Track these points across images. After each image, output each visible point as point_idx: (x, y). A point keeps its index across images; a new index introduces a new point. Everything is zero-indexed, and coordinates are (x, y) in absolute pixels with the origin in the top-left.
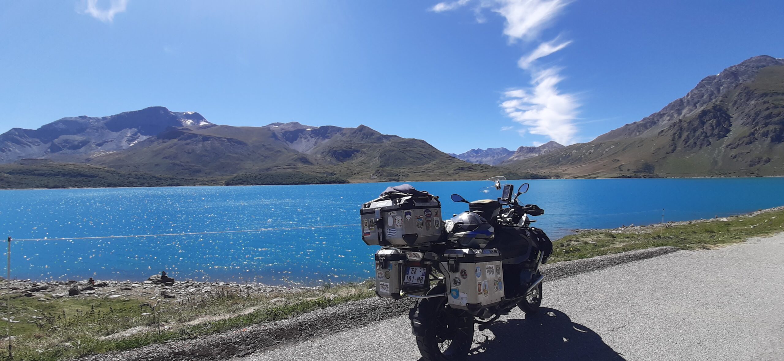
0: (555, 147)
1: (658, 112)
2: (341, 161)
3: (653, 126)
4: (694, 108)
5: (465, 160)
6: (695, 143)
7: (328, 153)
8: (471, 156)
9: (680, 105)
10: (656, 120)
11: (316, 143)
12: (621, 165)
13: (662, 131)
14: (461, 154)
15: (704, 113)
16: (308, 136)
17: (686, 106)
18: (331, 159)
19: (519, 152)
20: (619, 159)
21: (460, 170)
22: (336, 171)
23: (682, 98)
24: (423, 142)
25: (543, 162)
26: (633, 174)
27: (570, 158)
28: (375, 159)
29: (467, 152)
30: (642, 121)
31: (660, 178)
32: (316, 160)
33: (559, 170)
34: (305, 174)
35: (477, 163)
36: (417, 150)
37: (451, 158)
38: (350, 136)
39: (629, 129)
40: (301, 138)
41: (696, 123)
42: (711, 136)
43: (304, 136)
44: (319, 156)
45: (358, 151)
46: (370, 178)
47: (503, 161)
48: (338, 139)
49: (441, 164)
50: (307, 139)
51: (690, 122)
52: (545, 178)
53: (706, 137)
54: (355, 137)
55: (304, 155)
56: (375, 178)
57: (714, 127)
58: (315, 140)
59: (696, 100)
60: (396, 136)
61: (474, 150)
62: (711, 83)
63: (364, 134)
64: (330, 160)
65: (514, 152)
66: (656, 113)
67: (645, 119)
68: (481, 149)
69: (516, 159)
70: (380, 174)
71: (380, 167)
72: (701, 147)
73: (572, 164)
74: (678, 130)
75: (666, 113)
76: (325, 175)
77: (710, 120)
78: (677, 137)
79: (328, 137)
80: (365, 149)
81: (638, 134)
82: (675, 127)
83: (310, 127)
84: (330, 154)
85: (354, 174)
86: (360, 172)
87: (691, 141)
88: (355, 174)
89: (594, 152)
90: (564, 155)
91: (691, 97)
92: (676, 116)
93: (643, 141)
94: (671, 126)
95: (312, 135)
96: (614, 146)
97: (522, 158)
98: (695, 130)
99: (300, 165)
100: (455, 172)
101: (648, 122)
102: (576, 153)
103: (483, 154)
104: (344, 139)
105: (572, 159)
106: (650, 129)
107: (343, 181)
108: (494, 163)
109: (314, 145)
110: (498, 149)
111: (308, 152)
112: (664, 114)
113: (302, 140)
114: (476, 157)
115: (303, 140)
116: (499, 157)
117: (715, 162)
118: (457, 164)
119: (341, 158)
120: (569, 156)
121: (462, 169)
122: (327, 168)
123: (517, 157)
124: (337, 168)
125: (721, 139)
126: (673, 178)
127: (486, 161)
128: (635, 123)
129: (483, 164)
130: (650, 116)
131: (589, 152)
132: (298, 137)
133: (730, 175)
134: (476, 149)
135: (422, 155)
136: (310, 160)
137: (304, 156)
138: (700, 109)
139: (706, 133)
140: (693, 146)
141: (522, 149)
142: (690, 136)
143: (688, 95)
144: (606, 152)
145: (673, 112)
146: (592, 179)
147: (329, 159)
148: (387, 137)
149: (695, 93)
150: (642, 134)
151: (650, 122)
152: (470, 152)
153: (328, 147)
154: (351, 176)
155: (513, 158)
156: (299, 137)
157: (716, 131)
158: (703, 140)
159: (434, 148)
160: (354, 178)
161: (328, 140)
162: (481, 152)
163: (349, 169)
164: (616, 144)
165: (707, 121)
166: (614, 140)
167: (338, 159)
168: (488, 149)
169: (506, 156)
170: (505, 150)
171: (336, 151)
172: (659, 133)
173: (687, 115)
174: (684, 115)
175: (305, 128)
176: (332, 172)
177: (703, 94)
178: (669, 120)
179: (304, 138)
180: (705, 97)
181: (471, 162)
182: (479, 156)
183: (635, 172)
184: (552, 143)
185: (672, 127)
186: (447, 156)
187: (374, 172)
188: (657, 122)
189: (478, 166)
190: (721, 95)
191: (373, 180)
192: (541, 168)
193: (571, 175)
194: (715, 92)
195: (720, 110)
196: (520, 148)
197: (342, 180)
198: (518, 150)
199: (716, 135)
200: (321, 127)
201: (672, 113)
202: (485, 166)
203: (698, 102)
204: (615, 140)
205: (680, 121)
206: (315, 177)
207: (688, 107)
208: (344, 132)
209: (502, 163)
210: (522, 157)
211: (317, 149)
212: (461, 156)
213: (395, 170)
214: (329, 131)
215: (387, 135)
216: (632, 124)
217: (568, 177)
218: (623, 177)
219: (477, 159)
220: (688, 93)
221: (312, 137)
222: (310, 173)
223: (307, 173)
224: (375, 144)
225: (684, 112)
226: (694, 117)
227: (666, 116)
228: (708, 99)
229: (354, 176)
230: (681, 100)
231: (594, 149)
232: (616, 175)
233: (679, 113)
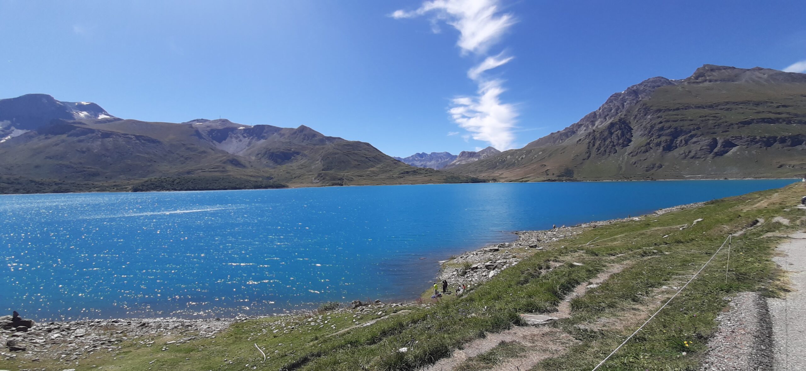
0: (493, 152)
1: (576, 123)
2: (279, 164)
3: (573, 135)
4: (605, 120)
5: (410, 164)
6: (605, 151)
7: (264, 155)
8: (415, 160)
9: (594, 118)
10: (575, 129)
11: (250, 143)
12: (548, 170)
13: (580, 140)
14: (406, 157)
15: (612, 125)
16: (239, 135)
17: (598, 119)
18: (267, 161)
19: (461, 157)
20: (545, 164)
21: (405, 173)
22: (273, 175)
23: (595, 111)
24: (368, 144)
25: (482, 166)
26: (557, 178)
27: (505, 163)
28: (317, 162)
29: (412, 156)
30: (564, 130)
31: (578, 181)
32: (250, 162)
33: (496, 174)
34: (237, 178)
35: (422, 167)
36: (362, 153)
37: (396, 162)
38: (289, 137)
39: (554, 138)
40: (231, 137)
41: (606, 133)
42: (617, 145)
43: (235, 136)
44: (253, 158)
45: (298, 153)
46: (312, 183)
47: (447, 165)
48: (276, 140)
49: (386, 167)
50: (239, 139)
51: (602, 132)
52: (485, 182)
53: (614, 146)
54: (295, 138)
55: (235, 156)
56: (317, 183)
57: (620, 137)
58: (249, 140)
59: (606, 113)
60: (339, 138)
61: (418, 154)
62: (618, 99)
63: (305, 135)
64: (267, 162)
65: (456, 156)
66: (575, 124)
67: (566, 129)
68: (426, 153)
69: (458, 163)
70: (322, 178)
71: (323, 170)
72: (609, 155)
73: (507, 168)
74: (593, 139)
75: (583, 124)
76: (261, 179)
77: (617, 131)
78: (591, 145)
79: (263, 137)
80: (307, 152)
81: (561, 142)
82: (590, 136)
83: (243, 126)
84: (266, 156)
85: (293, 178)
86: (300, 176)
87: (602, 149)
88: (295, 178)
89: (525, 157)
90: (500, 160)
91: (603, 110)
92: (590, 127)
93: (565, 148)
94: (587, 136)
95: (245, 135)
96: (541, 153)
97: (464, 163)
98: (605, 140)
99: (229, 167)
100: (400, 175)
101: (569, 132)
102: (510, 158)
103: (427, 158)
104: (282, 140)
105: (507, 164)
106: (570, 138)
107: (282, 185)
108: (437, 167)
109: (248, 146)
110: (441, 153)
111: (241, 154)
112: (581, 125)
113: (233, 139)
114: (421, 161)
115: (234, 139)
116: (442, 161)
117: (621, 168)
118: (403, 168)
119: (279, 160)
120: (505, 161)
121: (408, 172)
122: (263, 171)
123: (459, 161)
124: (275, 171)
125: (624, 148)
126: (588, 181)
127: (430, 165)
128: (558, 132)
129: (428, 168)
130: (571, 126)
131: (521, 157)
132: (227, 136)
133: (631, 179)
134: (421, 153)
135: (367, 158)
136: (243, 161)
137: (235, 158)
138: (609, 122)
139: (613, 143)
140: (603, 154)
141: (463, 153)
142: (602, 145)
143: (600, 109)
144: (535, 158)
145: (588, 123)
146: (523, 182)
147: (265, 161)
148: (330, 139)
149: (605, 108)
150: (563, 142)
151: (569, 131)
152: (415, 156)
153: (264, 148)
154: (291, 181)
155: (456, 162)
156: (229, 135)
157: (621, 141)
158: (612, 147)
159: (378, 150)
160: (294, 183)
161: (264, 140)
162: (425, 156)
163: (288, 173)
164: (544, 151)
165: (614, 132)
166: (541, 147)
167: (276, 162)
168: (432, 153)
169: (449, 160)
170: (448, 154)
171: (273, 153)
172: (578, 142)
173: (599, 127)
174: (597, 126)
175: (236, 126)
176: (269, 175)
177: (611, 108)
178: (585, 130)
179: (235, 137)
180: (613, 111)
181: (417, 166)
182: (424, 160)
183: (559, 176)
184: (490, 148)
185: (587, 137)
186: (393, 160)
187: (316, 175)
188: (576, 131)
189: (423, 170)
190: (624, 110)
191: (315, 185)
192: (481, 172)
193: (506, 179)
194: (621, 107)
195: (624, 122)
196: (462, 152)
197: (281, 185)
198: (460, 154)
199: (620, 144)
200: (255, 126)
201: (588, 124)
202: (429, 170)
203: (608, 115)
204: (543, 147)
205: (594, 131)
206: (248, 181)
207: (599, 119)
208: (282, 132)
209: (445, 167)
210: (463, 161)
211: (251, 150)
212: (407, 159)
213: (338, 173)
214: (265, 131)
215: (331, 137)
216: (556, 133)
217: (503, 180)
218: (549, 180)
219: (422, 163)
220: (600, 107)
221: (245, 137)
222: (242, 177)
223: (239, 177)
224: (317, 147)
225: (597, 123)
226: (604, 128)
227: (583, 127)
228: (615, 113)
229: (294, 180)
230: (595, 113)
231: (525, 155)
232: (543, 179)
233: (593, 125)
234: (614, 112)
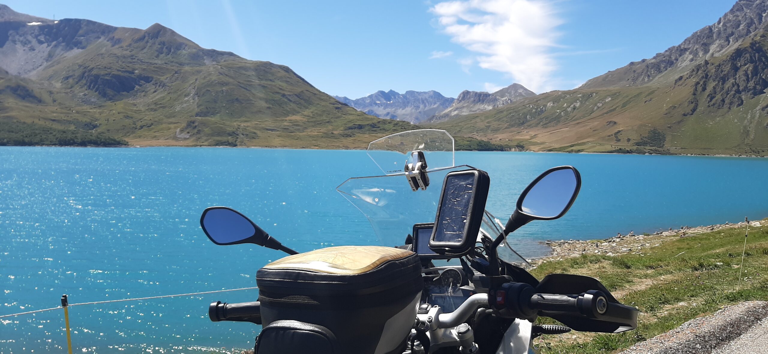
0: (520, 94)
1: (677, 45)
2: (110, 99)
3: (669, 69)
4: (727, 43)
5: (366, 110)
6: (723, 101)
7: (79, 80)
8: (376, 104)
9: (708, 37)
10: (673, 58)
11: (50, 56)
12: (619, 131)
13: (681, 78)
14: (358, 98)
15: (739, 53)
16: (30, 38)
17: (716, 40)
18: (86, 92)
19: (461, 101)
20: (616, 121)
21: (355, 128)
22: (97, 120)
23: (711, 24)
24: (287, 70)
25: (499, 120)
26: (635, 148)
27: (543, 115)
28: (186, 99)
29: (369, 96)
30: (654, 58)
31: (672, 154)
32: (51, 93)
33: (525, 135)
34: (24, 123)
35: (388, 118)
36: (275, 86)
37: (340, 106)
38: (130, 45)
39: (634, 71)
40: (14, 42)
41: (727, 68)
42: (743, 90)
43: (21, 39)
44: (58, 85)
45: (148, 80)
46: (175, 138)
47: (434, 116)
48: (103, 50)
49: (321, 115)
50: (29, 46)
51: (719, 65)
52: (502, 150)
53: (738, 92)
54: (142, 49)
55: (21, 80)
56: (186, 139)
57: (750, 76)
58: (49, 48)
59: (729, 31)
60: (231, 54)
61: (382, 93)
62: (752, 5)
63: (163, 43)
64: (85, 95)
65: (452, 100)
66: (674, 47)
67: (658, 55)
68: (396, 91)
69: (456, 113)
70: (196, 131)
71: (197, 115)
72: (730, 108)
73: (545, 126)
74: (703, 77)
75: (689, 49)
76: (72, 128)
77: (745, 65)
78: (700, 88)
79: (78, 44)
80: (165, 77)
81: (646, 79)
82: (700, 72)
83: (38, 20)
84: (84, 82)
85: (138, 127)
86: (152, 124)
87: (718, 97)
88: (142, 127)
89: (580, 107)
90: (534, 110)
91: (724, 25)
92: (701, 54)
93: (653, 92)
94: (693, 70)
95: (42, 38)
96: (610, 99)
97: (465, 112)
98: (724, 80)
99: (10, 101)
100: (346, 132)
101: (662, 61)
102: (552, 107)
103: (399, 102)
104: (116, 50)
105: (547, 118)
106: (664, 73)
107: (115, 140)
108: (417, 118)
109: (47, 61)
110: (425, 93)
111: (33, 75)
112: (686, 50)
113: (17, 46)
114: (386, 106)
115: (19, 46)
116: (426, 109)
117: (747, 133)
118: (351, 117)
119: (110, 92)
120: (542, 111)
121: (360, 127)
122: (78, 112)
123: (457, 109)
124: (100, 113)
125: (756, 97)
126: (689, 155)
127: (404, 115)
128: (644, 61)
129: (398, 120)
130: (666, 51)
131: (572, 106)
132: (6, 39)
133: (763, 154)
134: (387, 91)
135: (284, 95)
136: (36, 91)
137: (22, 83)
138: (734, 46)
139: (739, 86)
140: (719, 106)
141: (465, 95)
142: (718, 90)
143: (719, 22)
144: (599, 108)
145: (698, 46)
146: (574, 153)
147: (80, 92)
148: (213, 54)
149: (729, 20)
150: (652, 80)
151: (664, 61)
152: (376, 96)
153: (80, 66)
154: (133, 132)
155: (451, 111)
156: (10, 38)
157: (751, 84)
158: (734, 95)
159: (308, 83)
160: (140, 137)
161: (80, 50)
162: (395, 98)
163: (127, 117)
164: (614, 95)
165: (741, 66)
166: (611, 88)
167: (104, 95)
168: (407, 92)
169: (438, 107)
170: (437, 96)
171: (97, 77)
172: (676, 81)
173: (716, 55)
174: (713, 54)
175: (23, 19)
176: (88, 121)
177: (740, 21)
178: (692, 60)
179: (22, 42)
180: (741, 27)
181: (377, 116)
182: (391, 105)
183: (638, 144)
184: (516, 87)
185: (694, 73)
186: (332, 101)
187: (184, 125)
188: (675, 61)
189: (389, 123)
190: (762, 26)
191: (181, 143)
192: (496, 130)
193: (542, 146)
194: (756, 21)
195: (759, 50)
196: (463, 93)
197: (112, 140)
198: (460, 97)
199: (750, 90)
200: (61, 21)
201: (696, 49)
202: (401, 124)
203: (733, 34)
204: (613, 88)
205: (707, 63)
206: (47, 131)
207: (718, 41)
208: (117, 36)
209: (431, 119)
210: (465, 110)
211: (54, 68)
212: (360, 102)
213: (228, 123)
214: (81, 32)
215: (214, 51)
216: (639, 63)
217: (537, 148)
218: (620, 151)
219: (388, 110)
220: (720, 19)
221: (41, 42)
222: (36, 121)
223: (29, 121)
224: (187, 68)
225: (713, 48)
226: (725, 58)
227: (688, 53)
228: (745, 31)
229: (139, 132)
230: (710, 29)
231: (581, 102)
232: (609, 148)
233: (706, 51)
234: (743, 29)
